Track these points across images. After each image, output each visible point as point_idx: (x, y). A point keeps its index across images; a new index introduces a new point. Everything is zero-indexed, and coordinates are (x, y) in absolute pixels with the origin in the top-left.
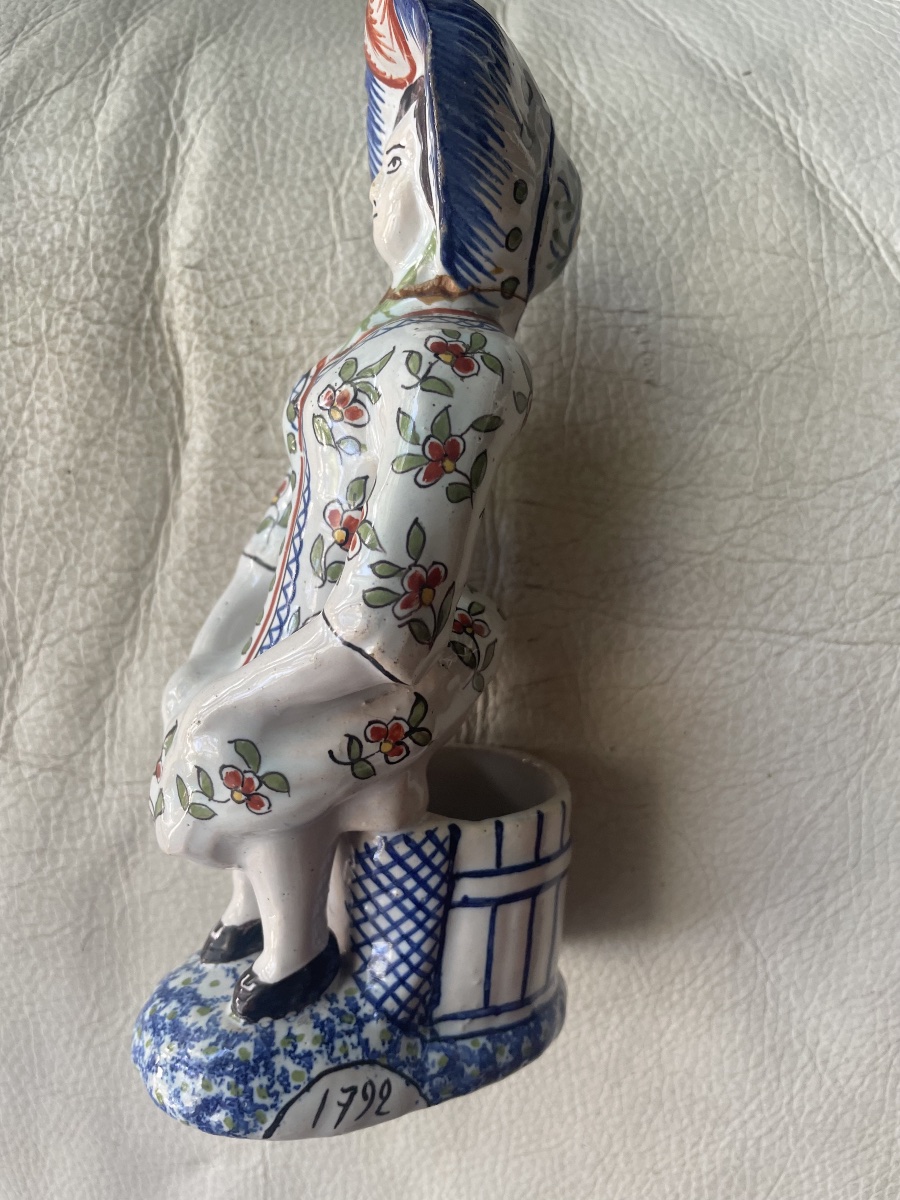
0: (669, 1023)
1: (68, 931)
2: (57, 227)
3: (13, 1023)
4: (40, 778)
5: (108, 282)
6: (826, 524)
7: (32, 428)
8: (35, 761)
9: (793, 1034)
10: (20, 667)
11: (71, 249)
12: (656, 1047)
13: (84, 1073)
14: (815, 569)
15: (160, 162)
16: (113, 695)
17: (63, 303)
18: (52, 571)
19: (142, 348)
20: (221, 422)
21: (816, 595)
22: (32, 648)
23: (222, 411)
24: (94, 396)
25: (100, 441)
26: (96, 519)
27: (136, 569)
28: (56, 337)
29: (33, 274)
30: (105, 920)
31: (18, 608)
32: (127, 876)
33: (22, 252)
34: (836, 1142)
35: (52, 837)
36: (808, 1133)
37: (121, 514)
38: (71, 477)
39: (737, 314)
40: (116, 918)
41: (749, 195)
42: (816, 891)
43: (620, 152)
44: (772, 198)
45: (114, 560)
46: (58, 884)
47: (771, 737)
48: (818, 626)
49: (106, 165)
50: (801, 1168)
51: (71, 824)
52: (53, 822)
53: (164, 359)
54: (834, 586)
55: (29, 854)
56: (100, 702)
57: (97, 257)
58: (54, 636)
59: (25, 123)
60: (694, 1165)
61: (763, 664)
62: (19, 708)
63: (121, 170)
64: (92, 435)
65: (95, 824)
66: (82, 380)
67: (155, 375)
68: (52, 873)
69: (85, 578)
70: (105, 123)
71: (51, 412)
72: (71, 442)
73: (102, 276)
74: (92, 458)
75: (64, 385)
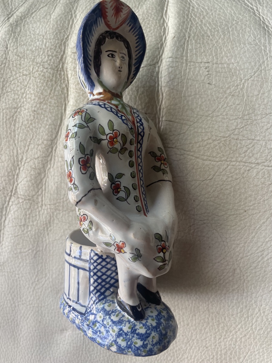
1: (30, 251)
2: (38, 43)
3: (13, 280)
4: (25, 202)
5: (50, 57)
6: (265, 128)
7: (26, 99)
8: (23, 197)
9: (253, 301)
10: (19, 169)
11: (41, 49)
13: (32, 298)
14: (261, 142)
15: (68, 25)
16: (45, 178)
17: (37, 63)
18: (29, 140)
19: (58, 76)
21: (261, 151)
22: (23, 163)
24: (44, 89)
25: (44, 102)
26: (42, 125)
27: (52, 140)
28: (35, 73)
29: (30, 56)
30: (41, 248)
31: (19, 151)
32: (48, 234)
33: (28, 50)
34: (267, 341)
35: (27, 221)
36: (258, 337)
37: (48, 123)
38: (35, 112)
39: (238, 62)
40: (44, 248)
41: (243, 28)
42: (261, 252)
43: (204, 18)
44: (251, 29)
45: (46, 137)
46: (28, 236)
47: (246, 199)
48: (262, 161)
49: (53, 26)
50: (256, 350)
51: (33, 217)
52: (28, 216)
53: (64, 79)
54: (267, 148)
55: (20, 226)
56: (42, 180)
57: (48, 51)
58: (29, 160)
59: (32, 16)
60: (220, 346)
61: (243, 173)
62: (19, 181)
63: (57, 27)
64: (42, 101)
65: (40, 217)
66: (41, 85)
67: (61, 83)
68: (27, 232)
69: (38, 142)
70: (54, 15)
71: (31, 94)
72: (36, 102)
73: (49, 56)
74: (42, 107)
75: (36, 86)
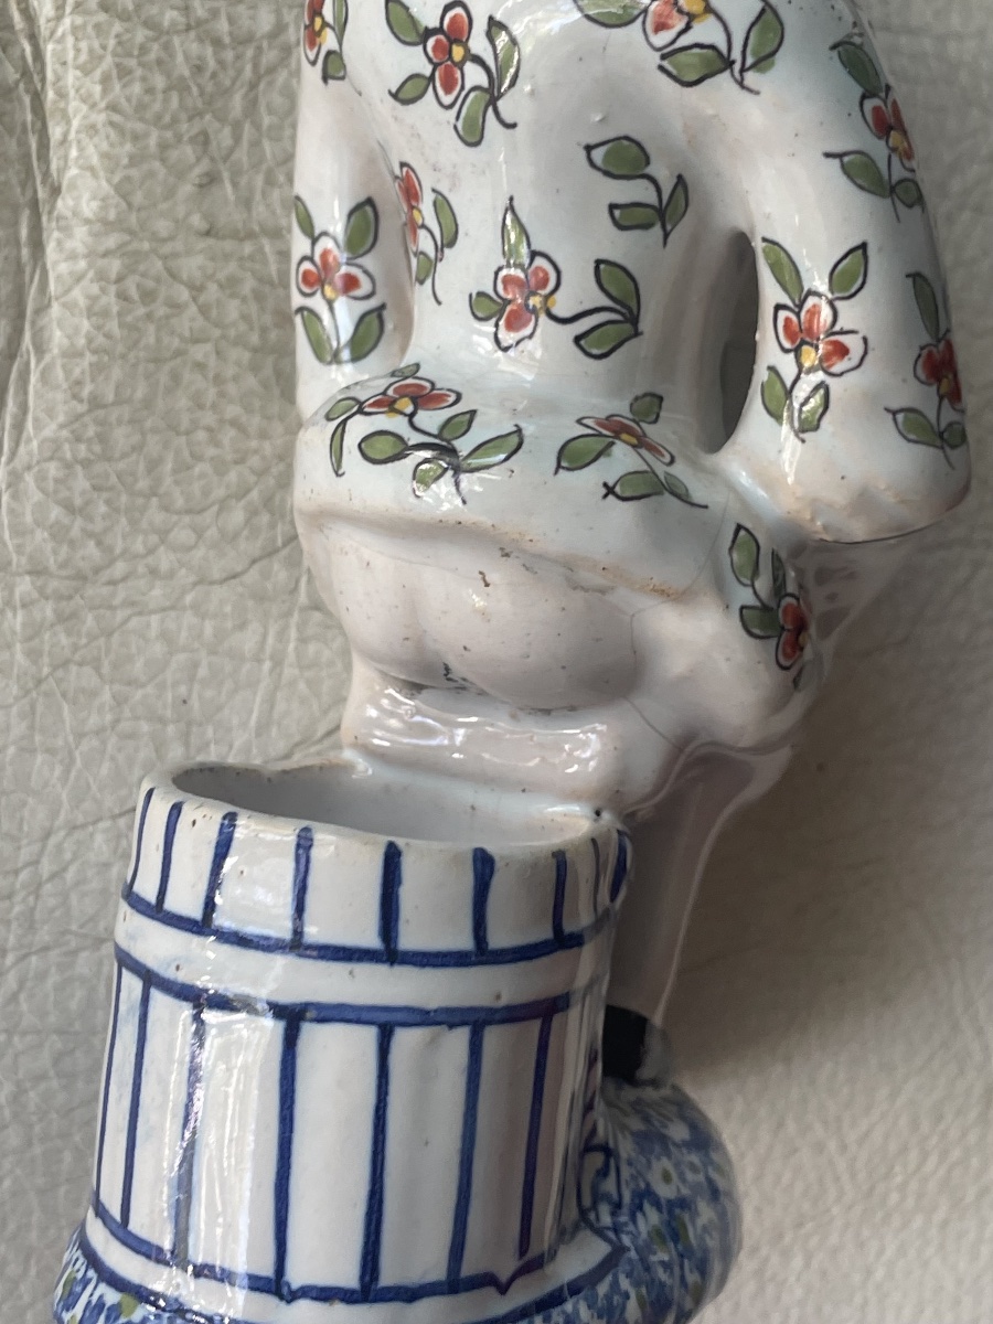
0: (881, 1251)
12: (858, 1299)
20: (134, 161)
23: (136, 138)
